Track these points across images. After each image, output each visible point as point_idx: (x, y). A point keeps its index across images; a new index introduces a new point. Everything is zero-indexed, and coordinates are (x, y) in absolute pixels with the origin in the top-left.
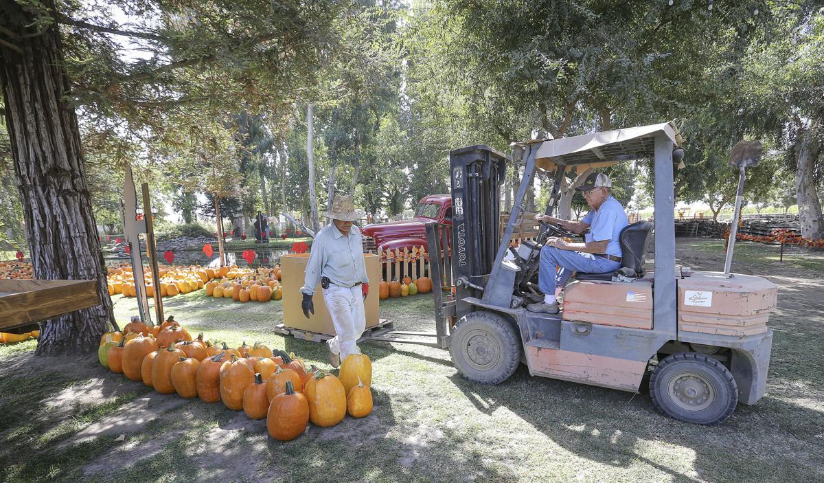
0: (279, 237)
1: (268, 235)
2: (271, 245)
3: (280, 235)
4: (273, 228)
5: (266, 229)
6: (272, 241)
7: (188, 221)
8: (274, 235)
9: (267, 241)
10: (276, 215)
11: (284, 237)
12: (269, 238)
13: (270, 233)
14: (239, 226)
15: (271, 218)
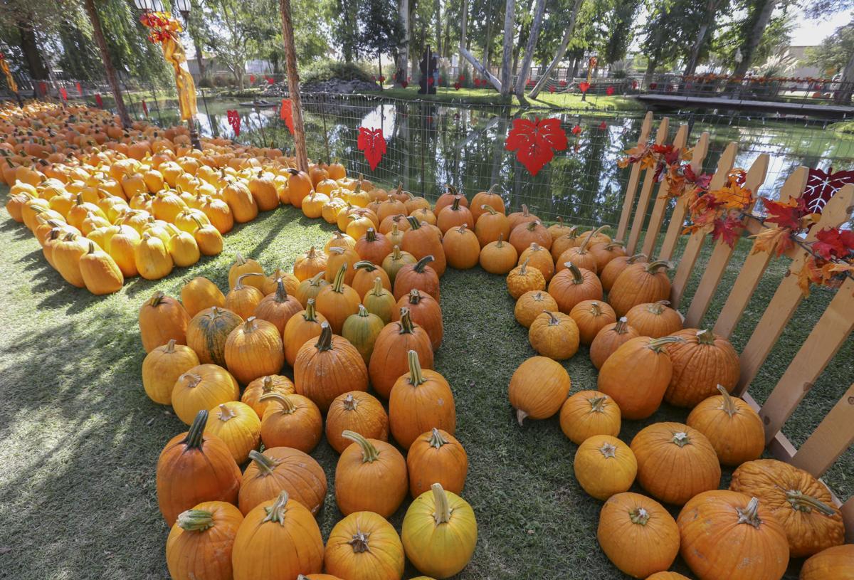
0: (449, 86)
1: (436, 82)
2: (438, 98)
3: (451, 83)
4: (444, 73)
5: (434, 74)
6: (441, 91)
7: (348, 58)
8: (444, 83)
9: (434, 91)
10: (449, 56)
11: (457, 87)
12: (437, 87)
13: (439, 80)
14: (403, 68)
15: (443, 60)
